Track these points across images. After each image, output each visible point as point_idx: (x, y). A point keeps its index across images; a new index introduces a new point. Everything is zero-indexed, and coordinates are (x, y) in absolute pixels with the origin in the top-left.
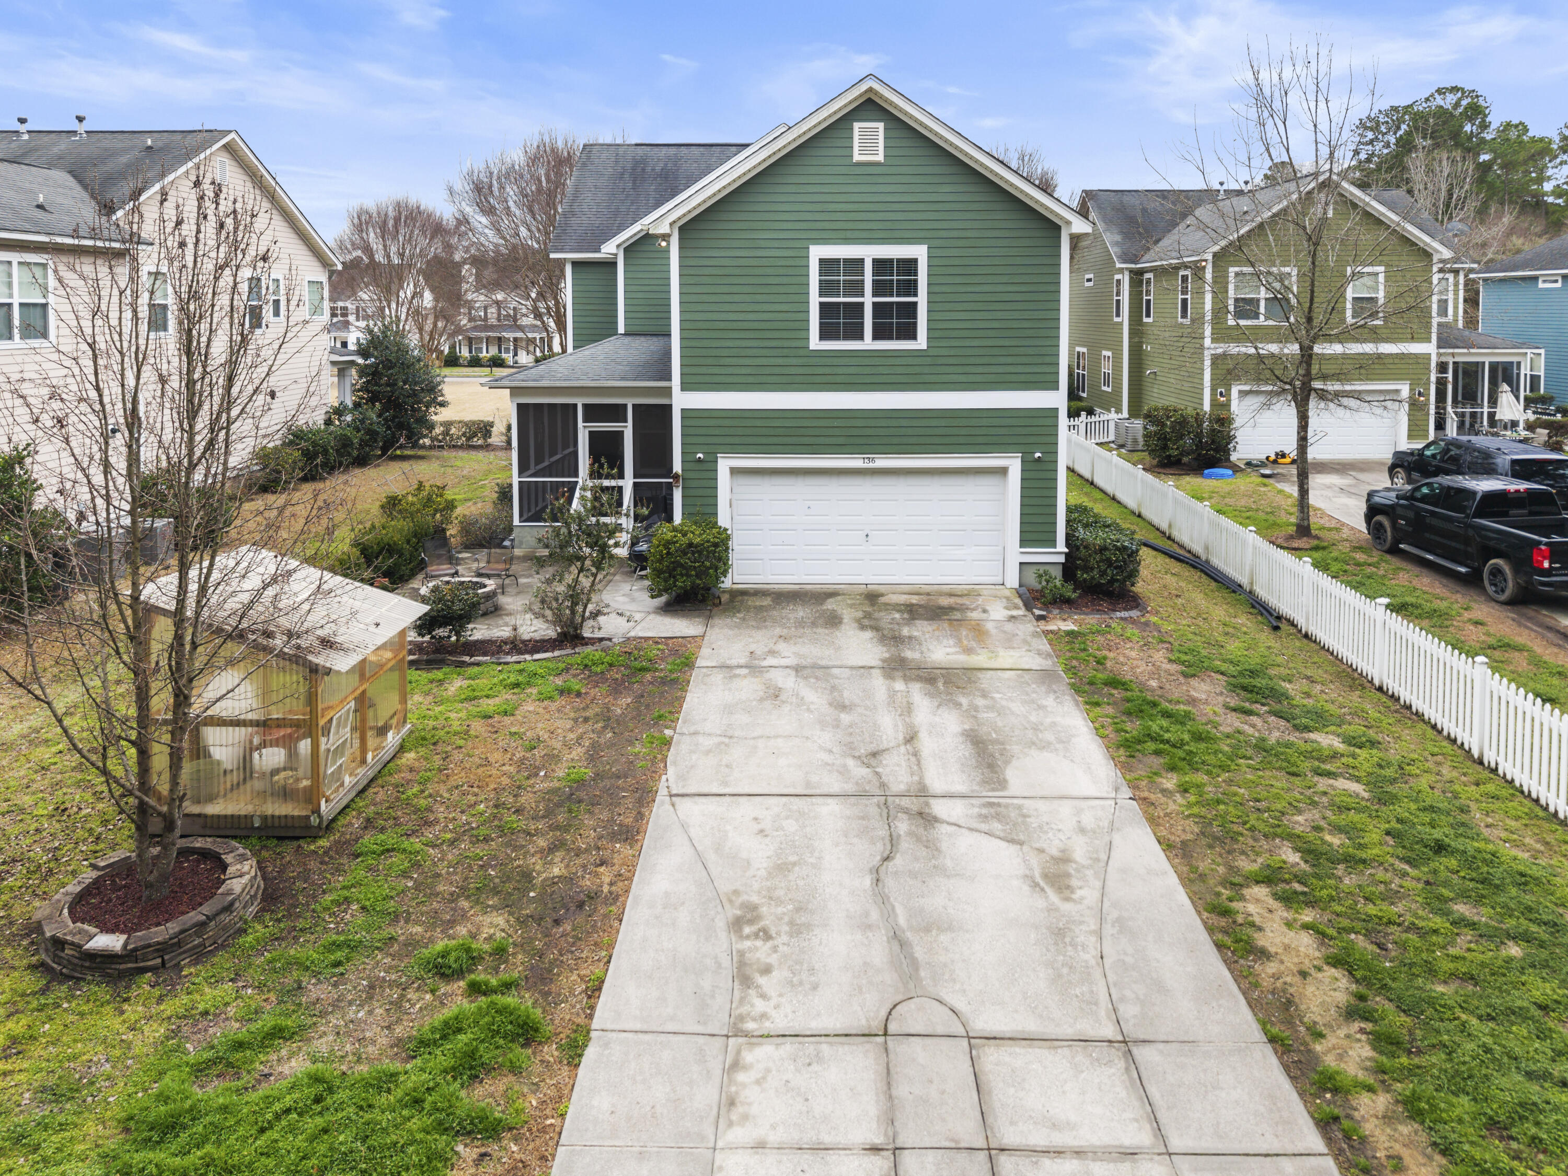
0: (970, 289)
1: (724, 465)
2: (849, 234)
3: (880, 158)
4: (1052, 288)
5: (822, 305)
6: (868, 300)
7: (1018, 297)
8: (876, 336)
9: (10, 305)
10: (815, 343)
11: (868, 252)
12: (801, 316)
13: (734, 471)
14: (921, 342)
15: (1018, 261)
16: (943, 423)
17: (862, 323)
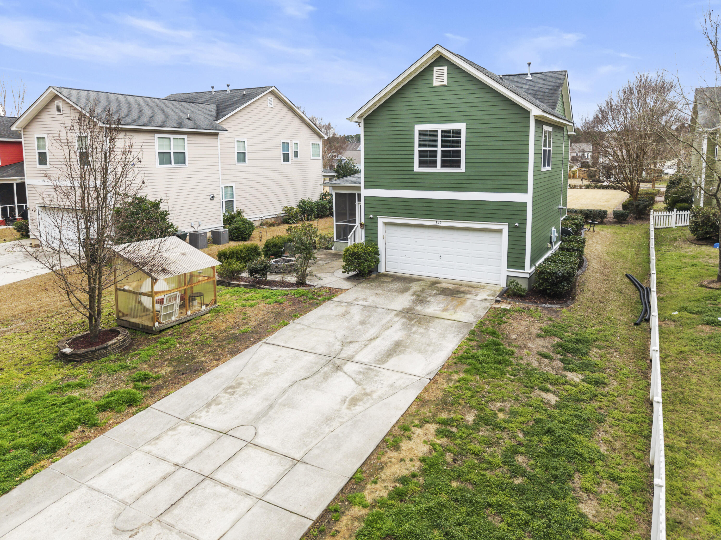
0: (485, 143)
1: (381, 220)
2: (432, 119)
3: (445, 83)
4: (525, 143)
5: (420, 151)
6: (439, 149)
7: (509, 147)
8: (443, 166)
9: (170, 153)
10: (417, 168)
11: (440, 127)
12: (411, 157)
13: (386, 224)
14: (462, 169)
15: (509, 130)
16: (472, 206)
17: (437, 160)
